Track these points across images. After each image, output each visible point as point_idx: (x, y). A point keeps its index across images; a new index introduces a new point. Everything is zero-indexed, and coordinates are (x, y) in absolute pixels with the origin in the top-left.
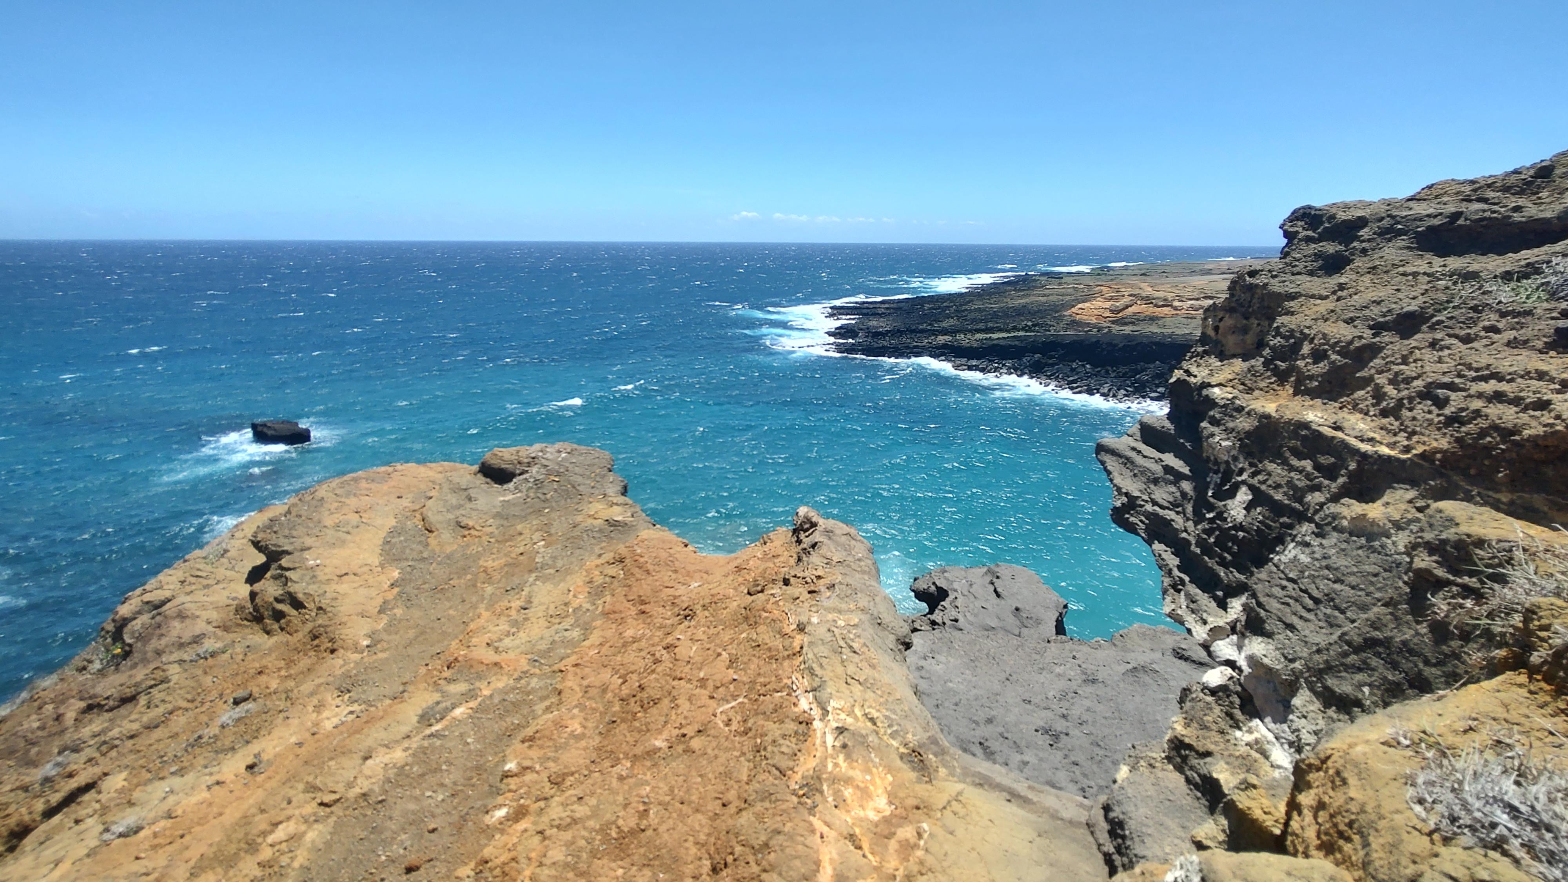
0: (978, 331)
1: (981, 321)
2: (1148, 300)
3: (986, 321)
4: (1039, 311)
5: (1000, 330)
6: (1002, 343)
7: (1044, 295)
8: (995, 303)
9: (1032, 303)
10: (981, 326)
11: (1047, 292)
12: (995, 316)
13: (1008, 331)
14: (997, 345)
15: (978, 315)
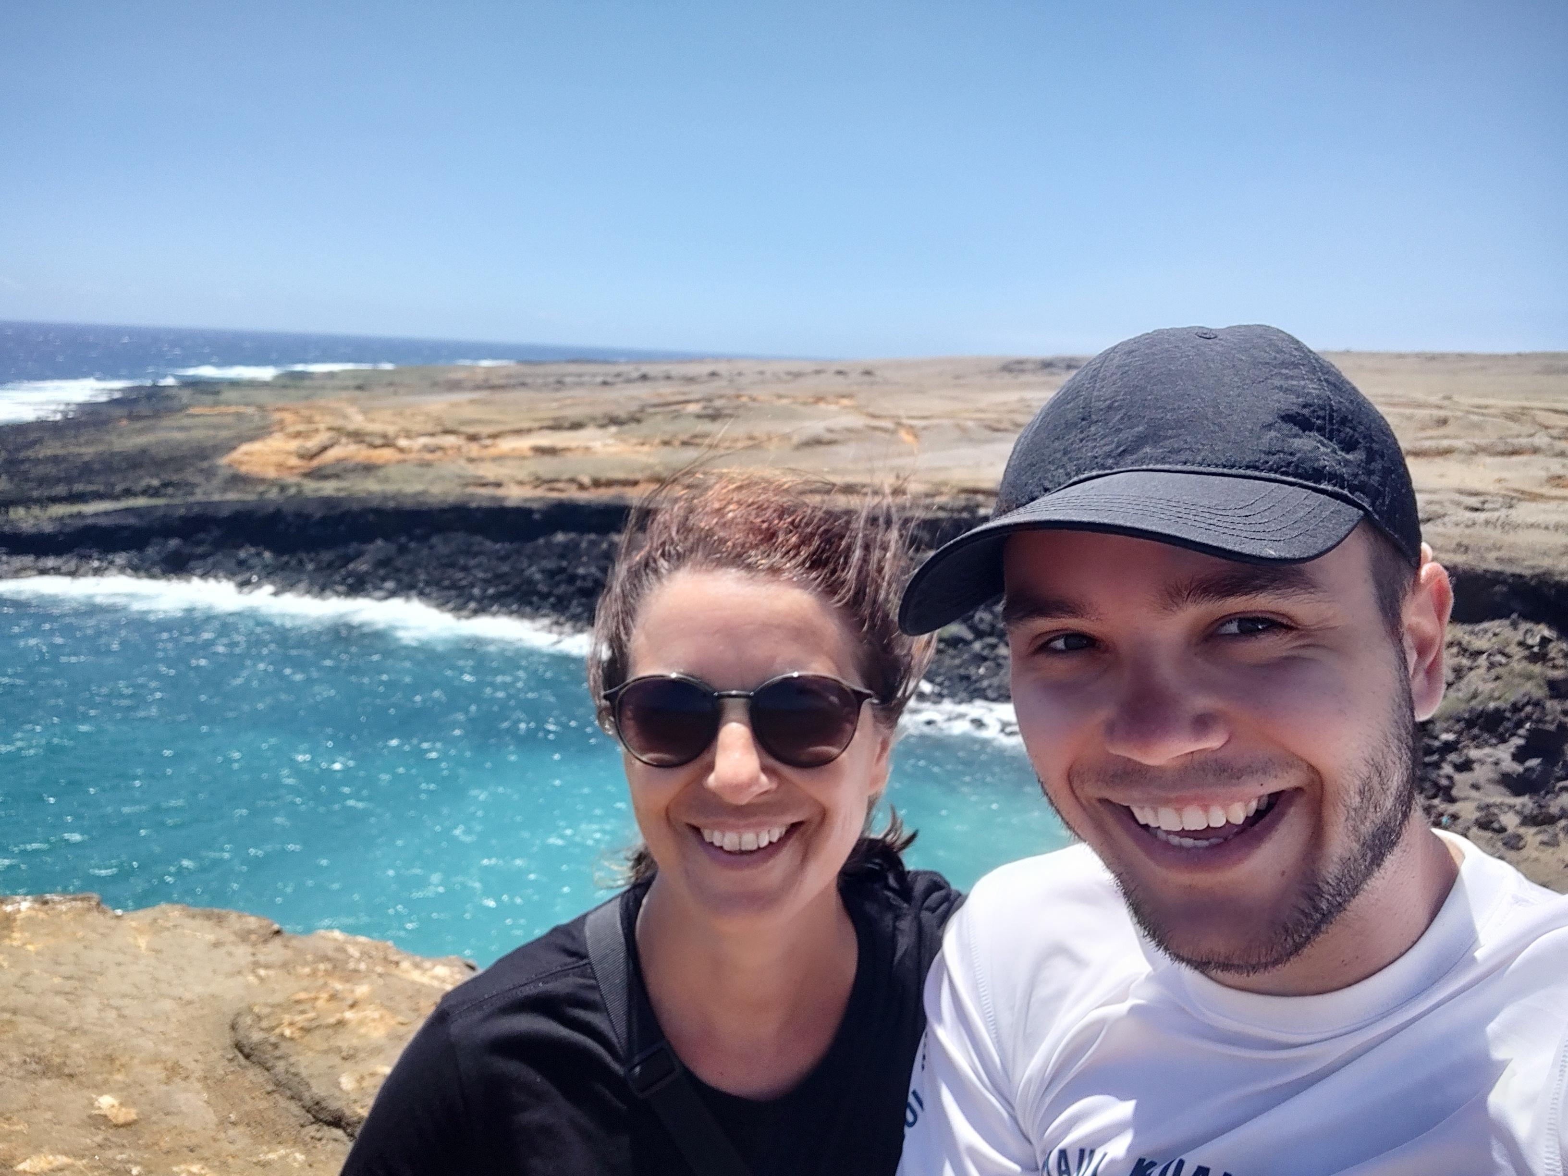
0: (55, 500)
1: (58, 481)
2: (357, 436)
3: (69, 480)
4: (172, 459)
5: (99, 496)
6: (103, 522)
7: (181, 429)
8: (87, 443)
9: (158, 443)
10: (61, 490)
11: (186, 422)
12: (86, 470)
13: (116, 498)
14: (94, 527)
15: (51, 470)
